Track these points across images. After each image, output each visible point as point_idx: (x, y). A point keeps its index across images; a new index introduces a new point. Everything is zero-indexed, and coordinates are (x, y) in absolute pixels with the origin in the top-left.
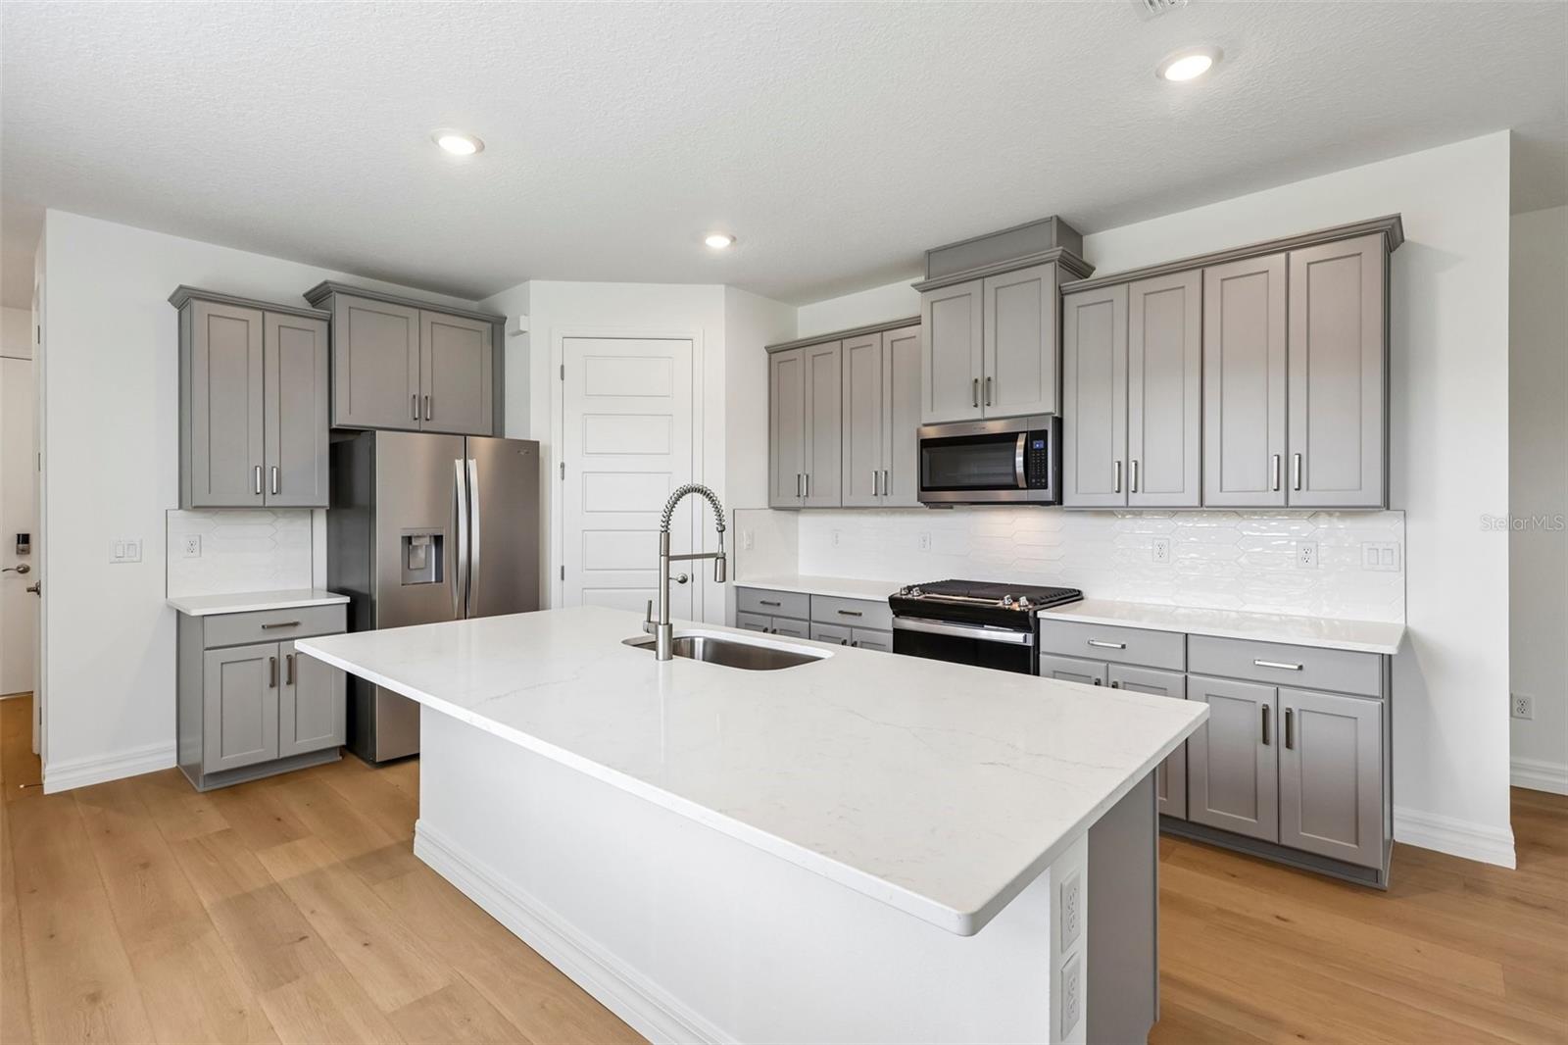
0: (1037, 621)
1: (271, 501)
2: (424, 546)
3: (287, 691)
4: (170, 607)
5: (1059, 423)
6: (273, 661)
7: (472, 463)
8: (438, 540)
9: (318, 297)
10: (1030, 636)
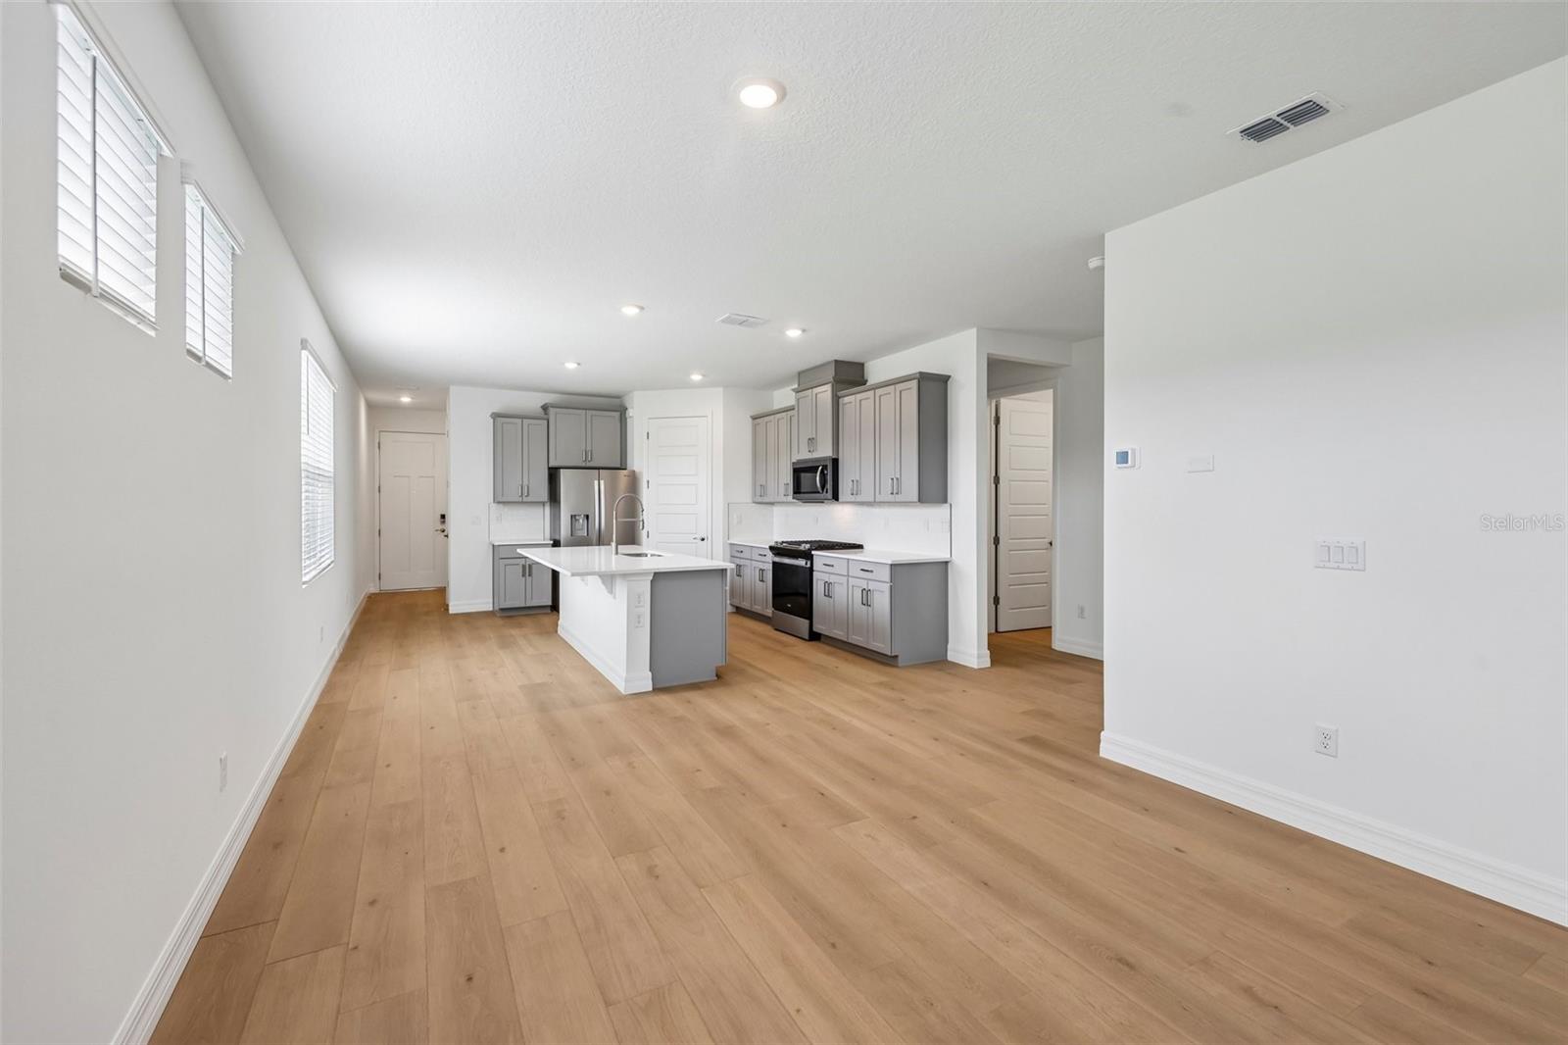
0: (812, 555)
1: (525, 499)
2: (581, 520)
3: (529, 579)
4: (490, 543)
5: (835, 462)
6: (524, 567)
7: (602, 482)
8: (587, 517)
9: (545, 408)
10: (809, 563)
